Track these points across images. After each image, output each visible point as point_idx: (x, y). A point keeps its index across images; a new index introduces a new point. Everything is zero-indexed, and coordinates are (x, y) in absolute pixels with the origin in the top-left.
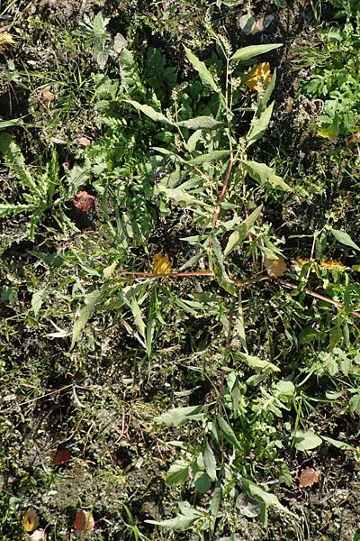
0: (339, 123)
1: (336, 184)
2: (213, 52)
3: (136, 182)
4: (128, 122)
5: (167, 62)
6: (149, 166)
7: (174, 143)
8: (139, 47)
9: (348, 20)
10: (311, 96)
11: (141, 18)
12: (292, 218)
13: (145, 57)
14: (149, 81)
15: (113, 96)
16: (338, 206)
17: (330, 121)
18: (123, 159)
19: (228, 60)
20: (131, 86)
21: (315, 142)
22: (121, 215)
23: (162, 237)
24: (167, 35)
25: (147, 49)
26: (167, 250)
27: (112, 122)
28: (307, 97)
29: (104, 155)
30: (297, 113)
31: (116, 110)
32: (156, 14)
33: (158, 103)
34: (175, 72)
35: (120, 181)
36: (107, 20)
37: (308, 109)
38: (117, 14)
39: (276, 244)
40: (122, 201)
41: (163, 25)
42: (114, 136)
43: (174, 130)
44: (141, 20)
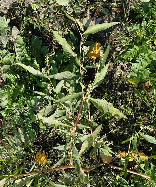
0: (140, 76)
1: (137, 109)
2: (69, 38)
3: (26, 110)
4: (21, 77)
5: (43, 43)
6: (33, 102)
7: (47, 88)
8: (27, 35)
9: (144, 19)
10: (124, 61)
11: (28, 19)
12: (114, 128)
13: (30, 41)
14: (33, 53)
15: (12, 62)
16: (139, 121)
17: (135, 75)
18: (18, 97)
19: (81, 35)
20: (22, 57)
21: (126, 86)
22: (17, 129)
23: (41, 142)
24: (43, 29)
25: (31, 36)
26: (44, 149)
27: (12, 77)
28: (122, 61)
29: (6, 96)
30: (116, 71)
31: (14, 70)
32: (36, 18)
33: (38, 65)
34: (48, 49)
35: (17, 110)
36: (9, 20)
37: (122, 68)
38: (14, 18)
39: (108, 145)
40: (18, 121)
41: (40, 23)
42: (12, 85)
43: (47, 81)
44: (28, 21)
